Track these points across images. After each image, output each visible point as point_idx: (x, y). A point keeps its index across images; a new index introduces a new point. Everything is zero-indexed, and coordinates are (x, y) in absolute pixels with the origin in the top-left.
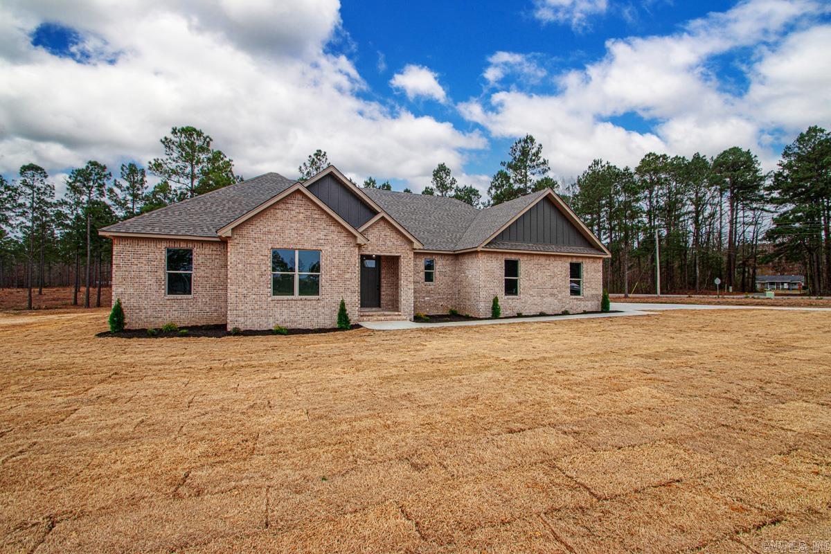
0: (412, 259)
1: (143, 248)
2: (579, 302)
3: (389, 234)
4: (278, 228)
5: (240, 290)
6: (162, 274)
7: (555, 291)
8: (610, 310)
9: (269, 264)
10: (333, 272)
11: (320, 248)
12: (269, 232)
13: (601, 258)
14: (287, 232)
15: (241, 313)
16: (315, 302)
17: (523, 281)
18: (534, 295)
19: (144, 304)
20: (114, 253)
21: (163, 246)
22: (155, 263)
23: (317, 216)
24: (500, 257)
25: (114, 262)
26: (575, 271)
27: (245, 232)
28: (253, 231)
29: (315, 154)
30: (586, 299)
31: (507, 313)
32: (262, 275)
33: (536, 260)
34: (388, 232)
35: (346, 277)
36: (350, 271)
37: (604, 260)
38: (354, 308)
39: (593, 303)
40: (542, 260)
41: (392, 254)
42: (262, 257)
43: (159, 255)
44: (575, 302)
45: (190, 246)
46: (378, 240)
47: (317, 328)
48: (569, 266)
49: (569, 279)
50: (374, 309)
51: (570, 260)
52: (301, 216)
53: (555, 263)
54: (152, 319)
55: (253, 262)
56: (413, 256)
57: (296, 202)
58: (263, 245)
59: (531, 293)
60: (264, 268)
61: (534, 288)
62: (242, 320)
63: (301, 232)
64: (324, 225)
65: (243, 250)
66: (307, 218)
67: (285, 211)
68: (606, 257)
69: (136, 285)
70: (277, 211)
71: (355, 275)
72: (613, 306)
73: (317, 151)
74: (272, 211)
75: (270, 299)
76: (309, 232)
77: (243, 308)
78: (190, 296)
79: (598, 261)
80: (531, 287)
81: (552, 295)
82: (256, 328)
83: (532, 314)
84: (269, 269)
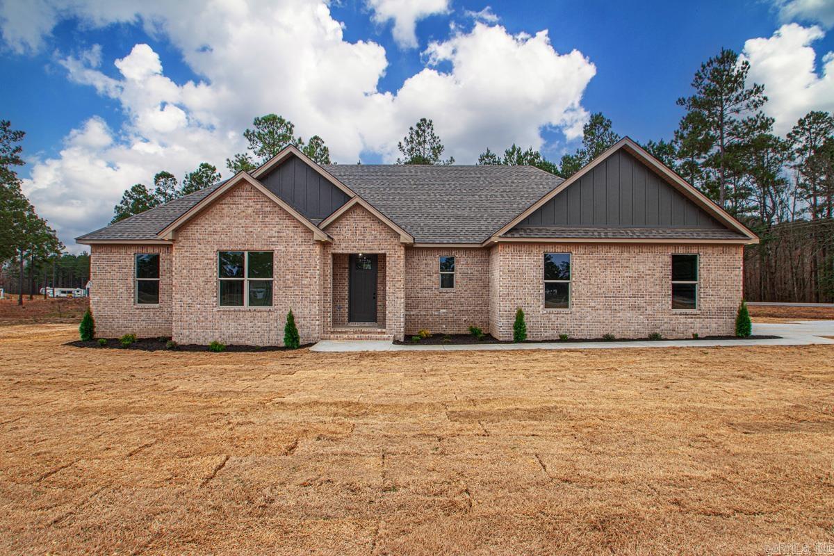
0: (403, 257)
1: (116, 255)
2: (690, 320)
3: (367, 225)
4: (225, 226)
5: (184, 299)
6: (132, 281)
7: (640, 302)
8: (753, 333)
9: (215, 269)
10: (287, 277)
11: (272, 247)
12: (215, 232)
13: (741, 245)
14: (234, 230)
15: (186, 325)
16: (265, 314)
17: (577, 286)
18: (598, 307)
19: (116, 312)
20: (92, 261)
21: (132, 251)
22: (125, 270)
23: (268, 209)
24: (535, 250)
25: (92, 270)
26: (684, 268)
27: (189, 234)
28: (196, 232)
29: (419, 125)
30: (708, 315)
31: (546, 334)
32: (207, 282)
33: (602, 253)
34: (368, 223)
35: (303, 282)
36: (308, 275)
37: (746, 248)
38: (313, 322)
39: (721, 322)
40: (615, 252)
41: (374, 252)
42: (207, 261)
43: (128, 261)
44: (682, 319)
45: (156, 251)
46: (354, 234)
47: (268, 345)
48: (669, 260)
49: (669, 282)
50: (367, 324)
51: (671, 251)
52: (250, 211)
53: (641, 257)
54: (123, 329)
55: (198, 267)
56: (403, 252)
57: (244, 194)
58: (208, 247)
59: (593, 304)
60: (209, 273)
61: (598, 295)
62: (188, 333)
63: (250, 230)
64: (277, 219)
65: (188, 254)
66: (256, 212)
67: (231, 206)
68: (749, 243)
69: (109, 293)
70: (224, 206)
71: (315, 280)
72: (758, 326)
73: (421, 120)
74: (218, 206)
75: (215, 309)
76: (259, 229)
77: (188, 319)
78: (157, 305)
79: (734, 250)
80: (593, 296)
81: (633, 308)
82: (201, 342)
83: (593, 337)
84: (215, 274)
